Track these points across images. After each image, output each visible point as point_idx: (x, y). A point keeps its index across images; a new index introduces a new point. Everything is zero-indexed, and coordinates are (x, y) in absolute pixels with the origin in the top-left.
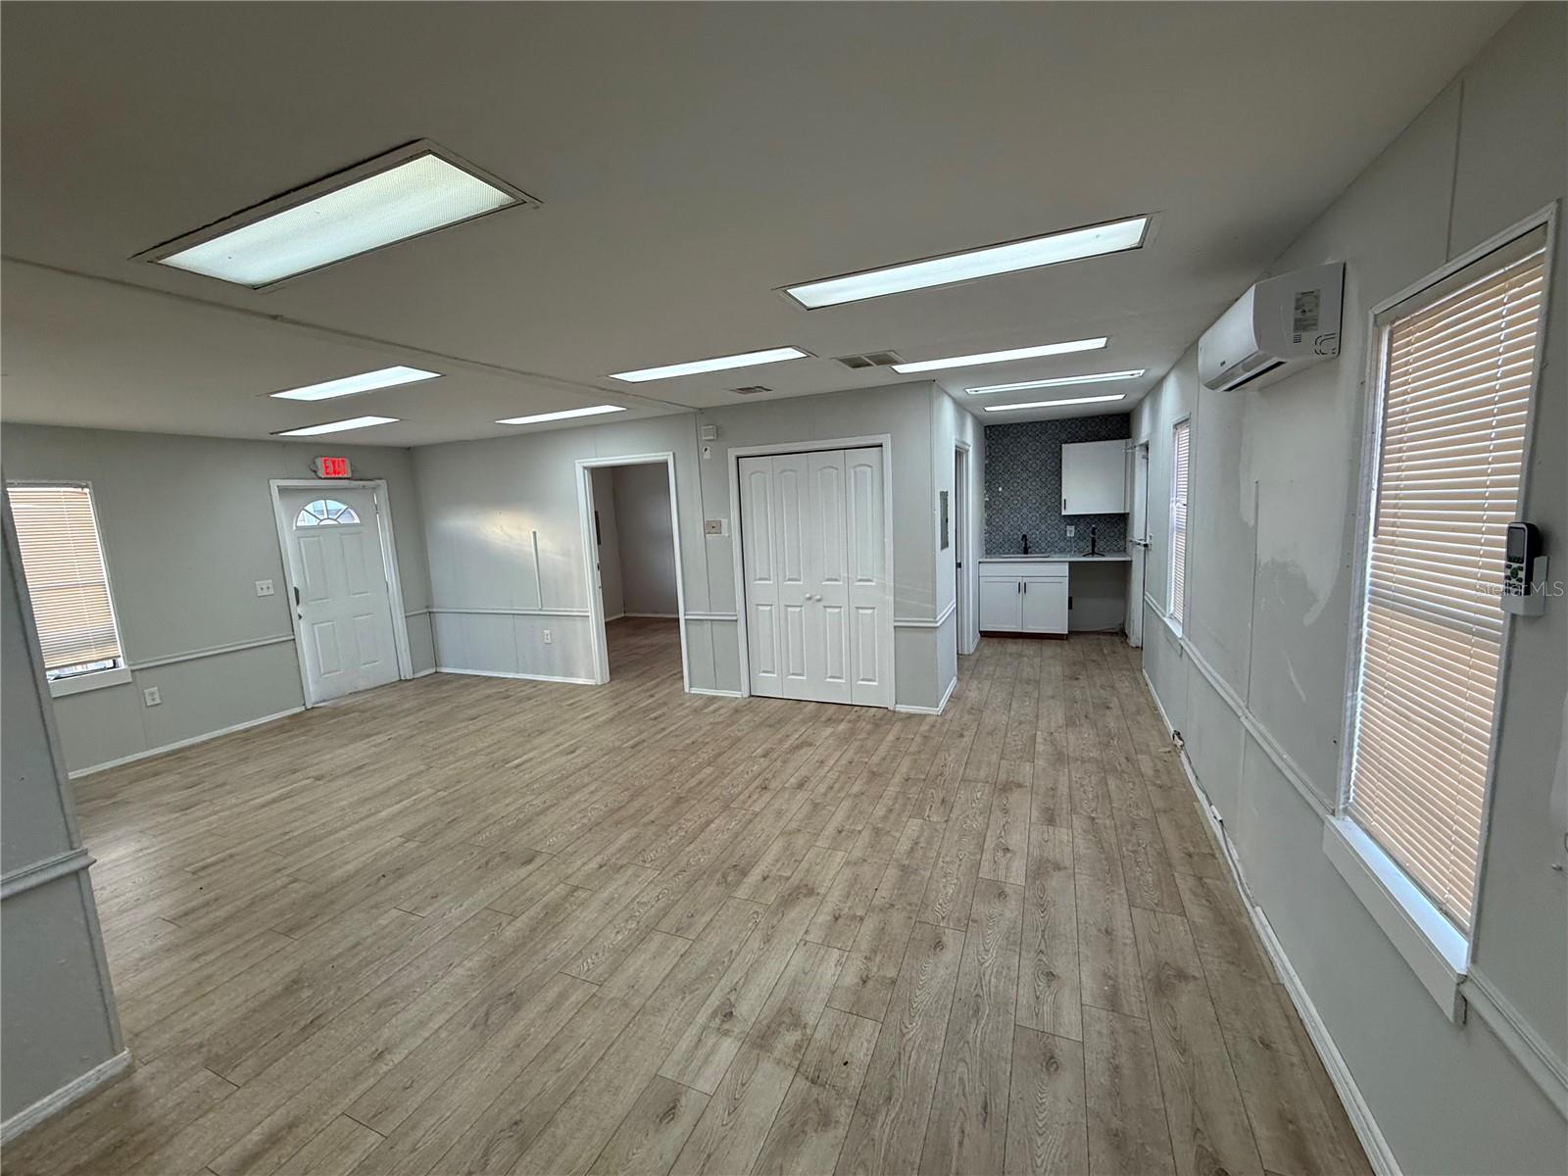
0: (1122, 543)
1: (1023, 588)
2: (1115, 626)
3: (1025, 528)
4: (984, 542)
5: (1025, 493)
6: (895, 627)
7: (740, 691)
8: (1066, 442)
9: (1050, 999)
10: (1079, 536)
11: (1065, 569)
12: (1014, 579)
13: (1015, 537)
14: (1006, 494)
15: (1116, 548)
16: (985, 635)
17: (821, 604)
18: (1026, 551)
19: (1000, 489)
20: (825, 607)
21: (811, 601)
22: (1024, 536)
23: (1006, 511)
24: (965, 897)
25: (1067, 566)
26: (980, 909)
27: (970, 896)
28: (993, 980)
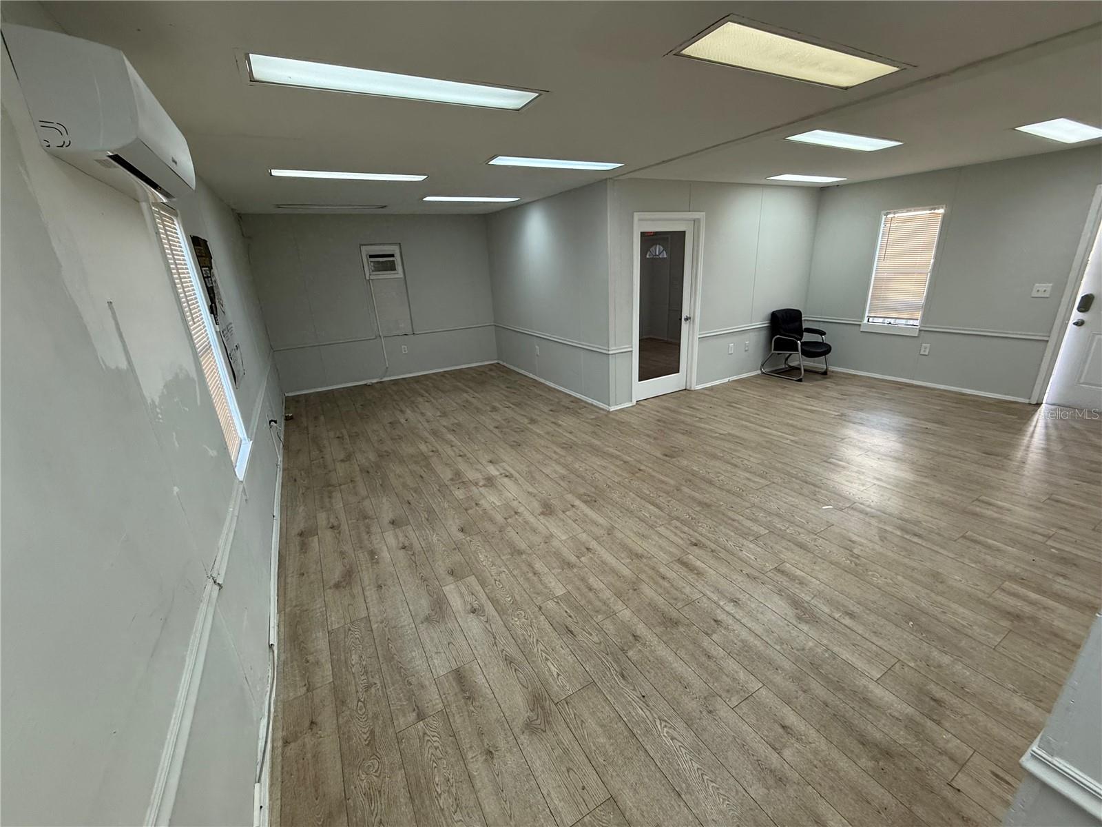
9: (400, 539)
24: (470, 558)
26: (458, 557)
27: (468, 560)
28: (428, 532)
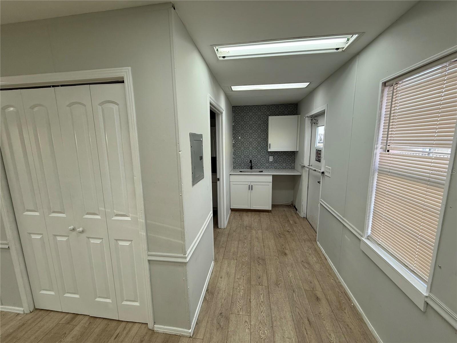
0: (293, 165)
1: (251, 188)
2: (289, 203)
3: (251, 157)
4: (232, 163)
5: (251, 140)
6: (149, 261)
7: (22, 307)
8: (269, 116)
10: (275, 161)
11: (270, 179)
12: (247, 183)
13: (247, 161)
14: (242, 140)
15: (290, 167)
16: (233, 210)
17: (84, 235)
18: (251, 169)
19: (240, 138)
20: (88, 238)
21: (74, 233)
22: (251, 161)
23: (242, 148)
25: (271, 177)
